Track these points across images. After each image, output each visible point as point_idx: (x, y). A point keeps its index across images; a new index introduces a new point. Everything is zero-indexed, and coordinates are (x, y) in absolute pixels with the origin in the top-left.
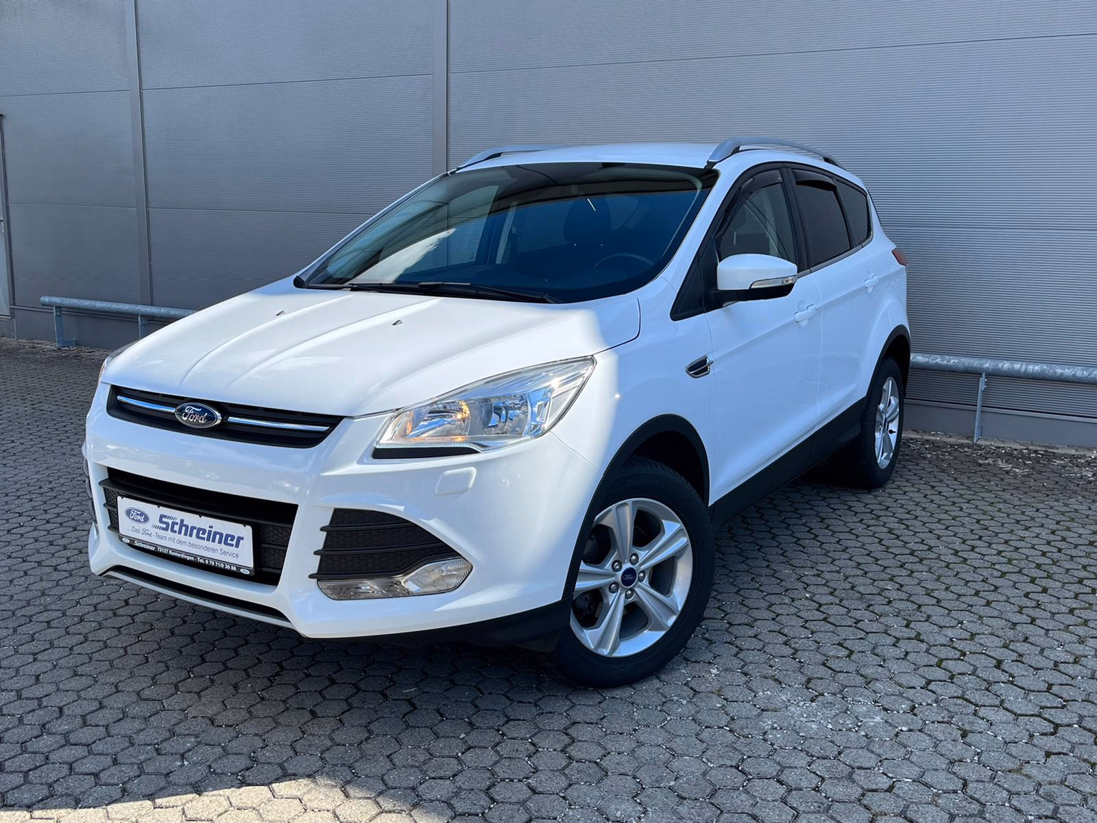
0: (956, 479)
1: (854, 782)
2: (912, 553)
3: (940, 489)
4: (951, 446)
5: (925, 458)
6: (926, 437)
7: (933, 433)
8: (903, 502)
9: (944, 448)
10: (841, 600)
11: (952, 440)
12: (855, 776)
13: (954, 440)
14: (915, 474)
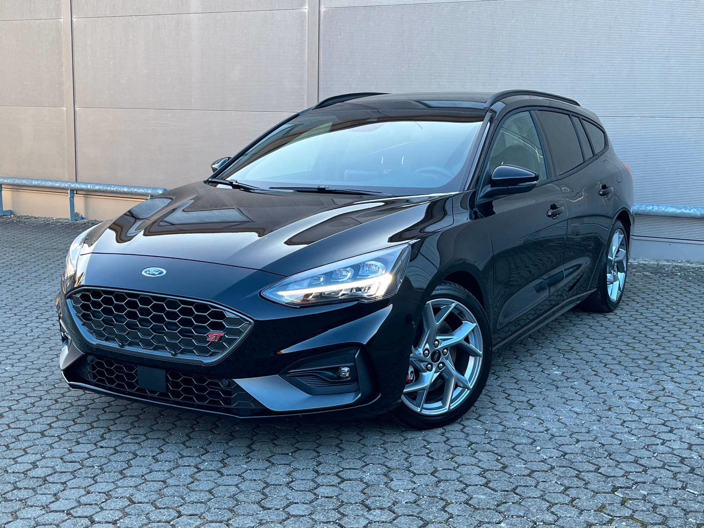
0: (699, 285)
1: (667, 407)
2: (679, 320)
3: (690, 290)
4: (693, 268)
5: (676, 275)
6: (675, 264)
7: (679, 261)
8: (668, 297)
9: (688, 269)
10: (640, 341)
11: (693, 265)
12: (667, 405)
13: (694, 265)
14: (672, 283)
